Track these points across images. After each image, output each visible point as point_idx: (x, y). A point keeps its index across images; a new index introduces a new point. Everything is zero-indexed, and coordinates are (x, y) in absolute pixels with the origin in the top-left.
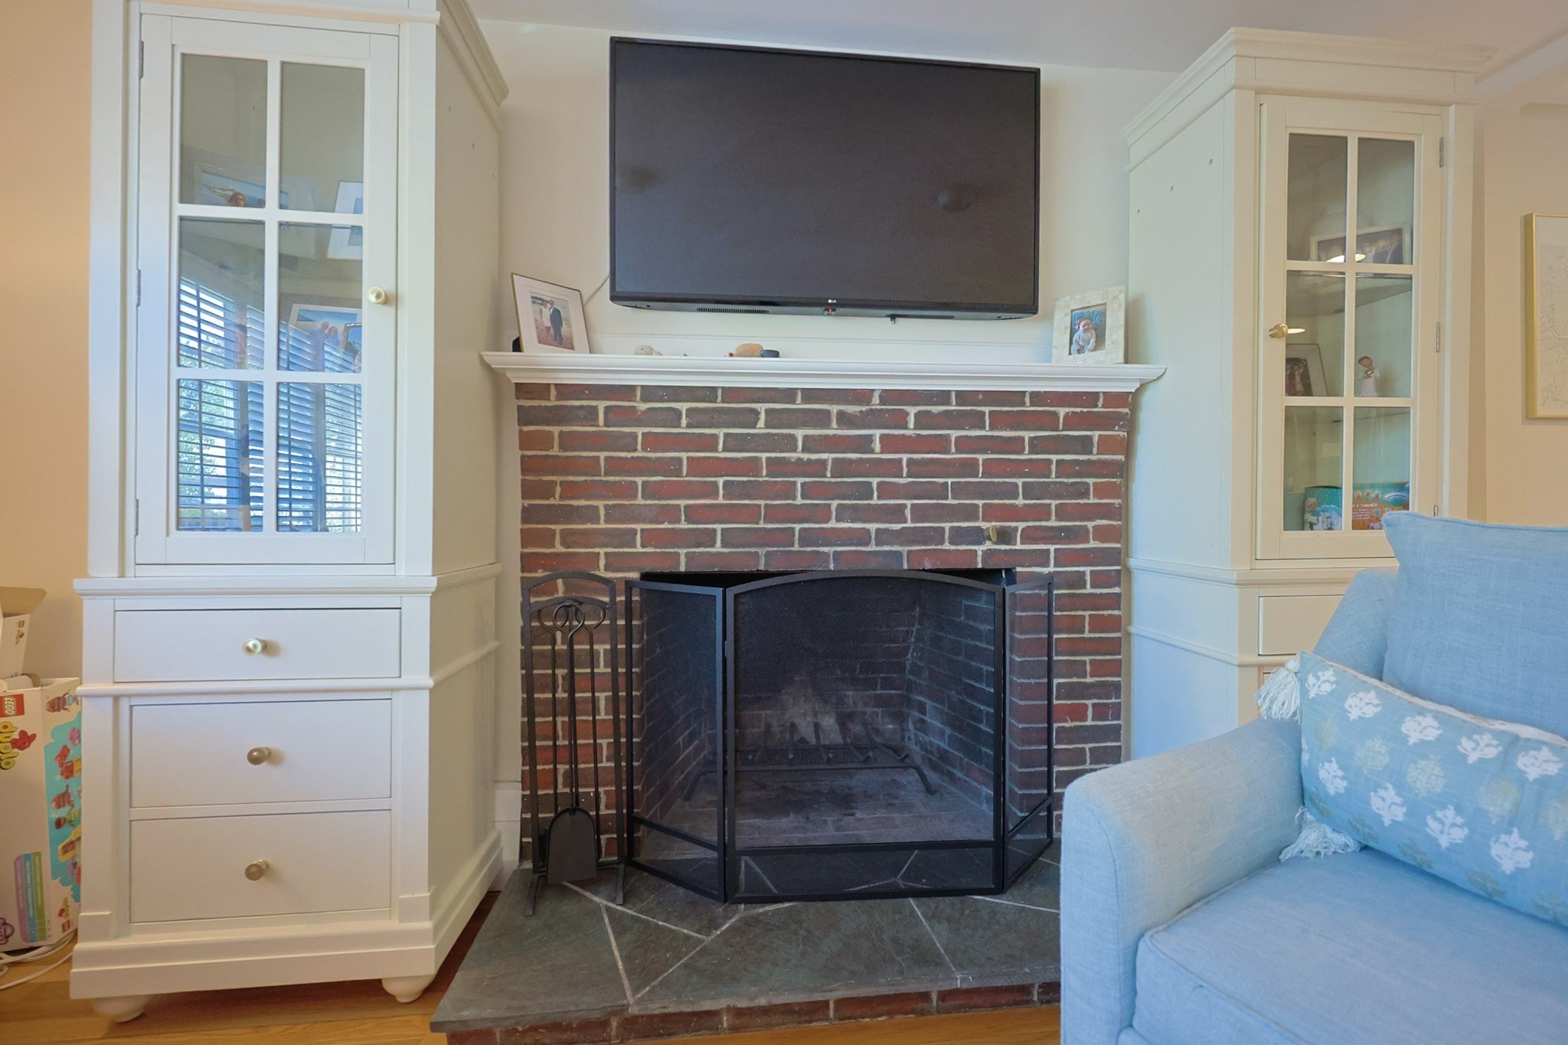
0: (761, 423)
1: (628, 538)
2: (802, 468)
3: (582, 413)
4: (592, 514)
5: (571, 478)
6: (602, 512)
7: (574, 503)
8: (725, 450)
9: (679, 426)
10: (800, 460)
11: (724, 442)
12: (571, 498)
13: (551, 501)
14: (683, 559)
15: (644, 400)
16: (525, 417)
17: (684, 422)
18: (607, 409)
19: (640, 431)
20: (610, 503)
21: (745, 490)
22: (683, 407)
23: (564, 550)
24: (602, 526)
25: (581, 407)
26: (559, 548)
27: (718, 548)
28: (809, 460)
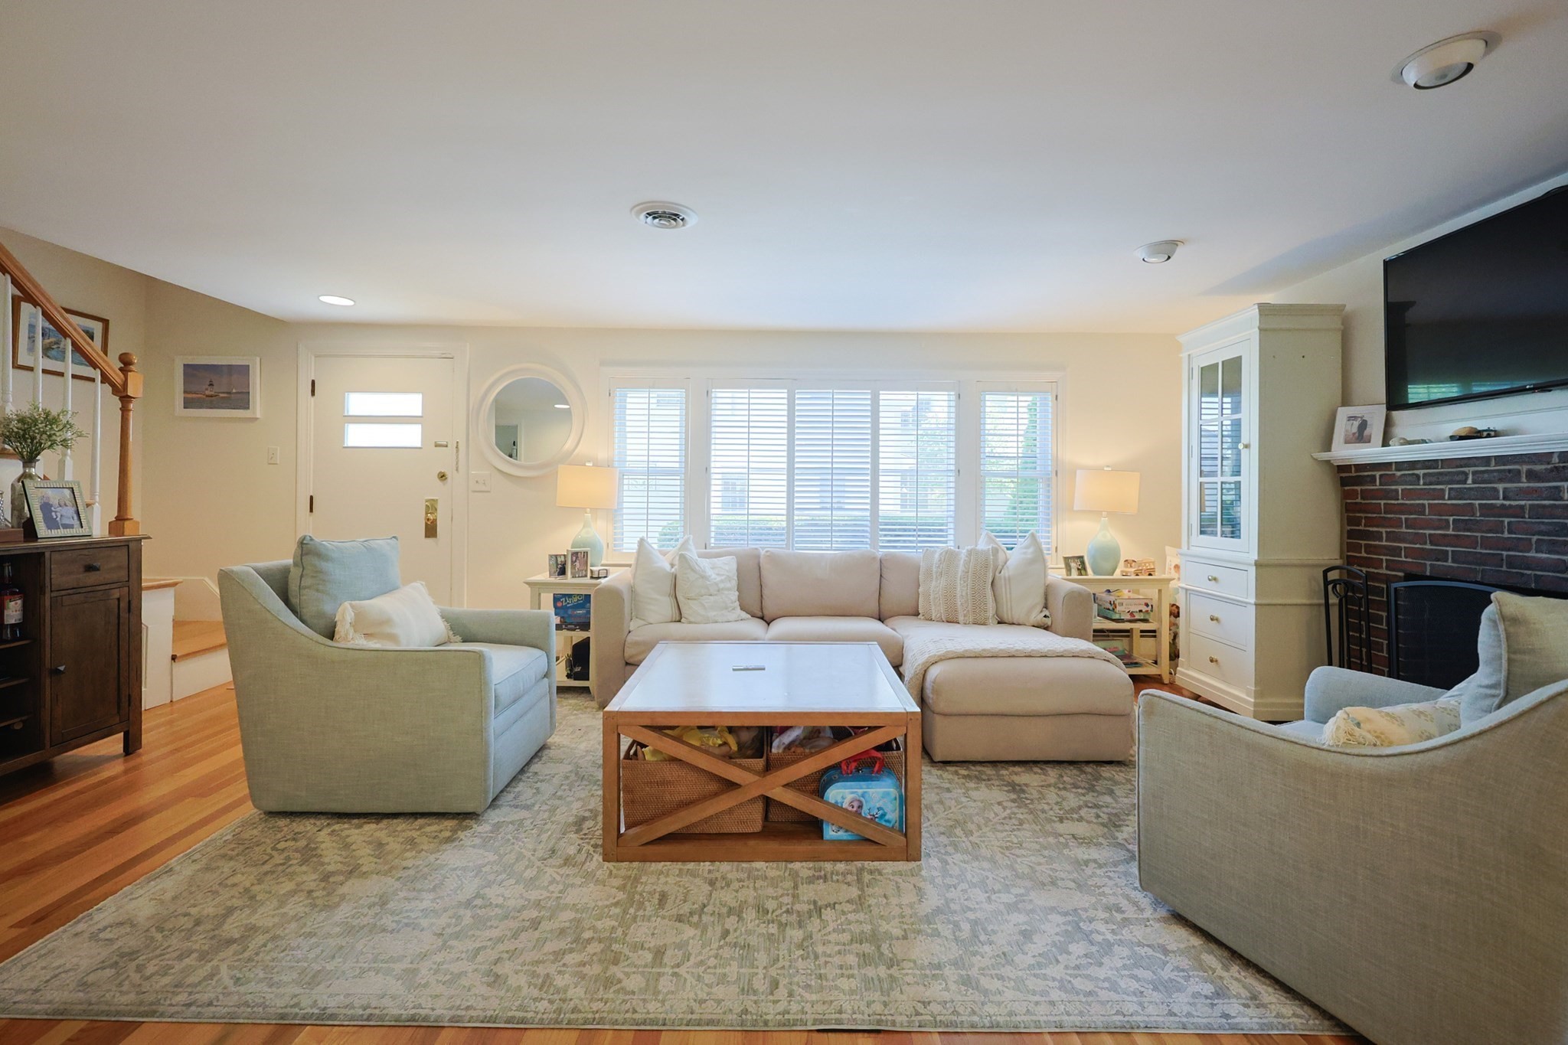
0: (1470, 481)
1: (1396, 551)
2: (1504, 511)
3: (1368, 479)
4: (1378, 536)
5: (1370, 515)
6: (1384, 535)
7: (1371, 529)
8: (1449, 499)
9: (1419, 485)
10: (1503, 505)
11: (1449, 494)
12: (1369, 526)
13: (1360, 528)
14: (1428, 568)
15: (1398, 470)
16: (1344, 482)
17: (1422, 482)
18: (1381, 476)
19: (1400, 488)
20: (1388, 530)
21: (1467, 525)
22: (1421, 472)
23: (1366, 555)
24: (1384, 543)
25: (1368, 476)
26: (1364, 554)
27: (1450, 563)
28: (1510, 506)
